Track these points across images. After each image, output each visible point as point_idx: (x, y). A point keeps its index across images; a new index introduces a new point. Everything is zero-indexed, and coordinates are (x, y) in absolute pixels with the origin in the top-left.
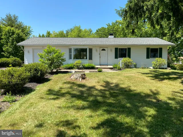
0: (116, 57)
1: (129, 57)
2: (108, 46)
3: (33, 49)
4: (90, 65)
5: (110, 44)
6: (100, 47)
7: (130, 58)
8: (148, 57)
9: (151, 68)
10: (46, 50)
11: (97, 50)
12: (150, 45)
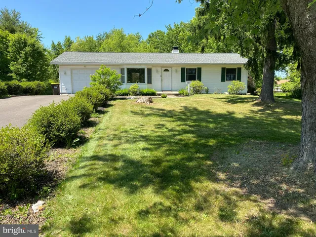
0: (183, 80)
1: (200, 79)
2: (172, 66)
3: (71, 70)
4: (149, 90)
5: (175, 62)
6: (162, 67)
7: (200, 81)
8: (223, 80)
9: (227, 93)
10: (100, 72)
11: (157, 71)
12: (225, 64)
